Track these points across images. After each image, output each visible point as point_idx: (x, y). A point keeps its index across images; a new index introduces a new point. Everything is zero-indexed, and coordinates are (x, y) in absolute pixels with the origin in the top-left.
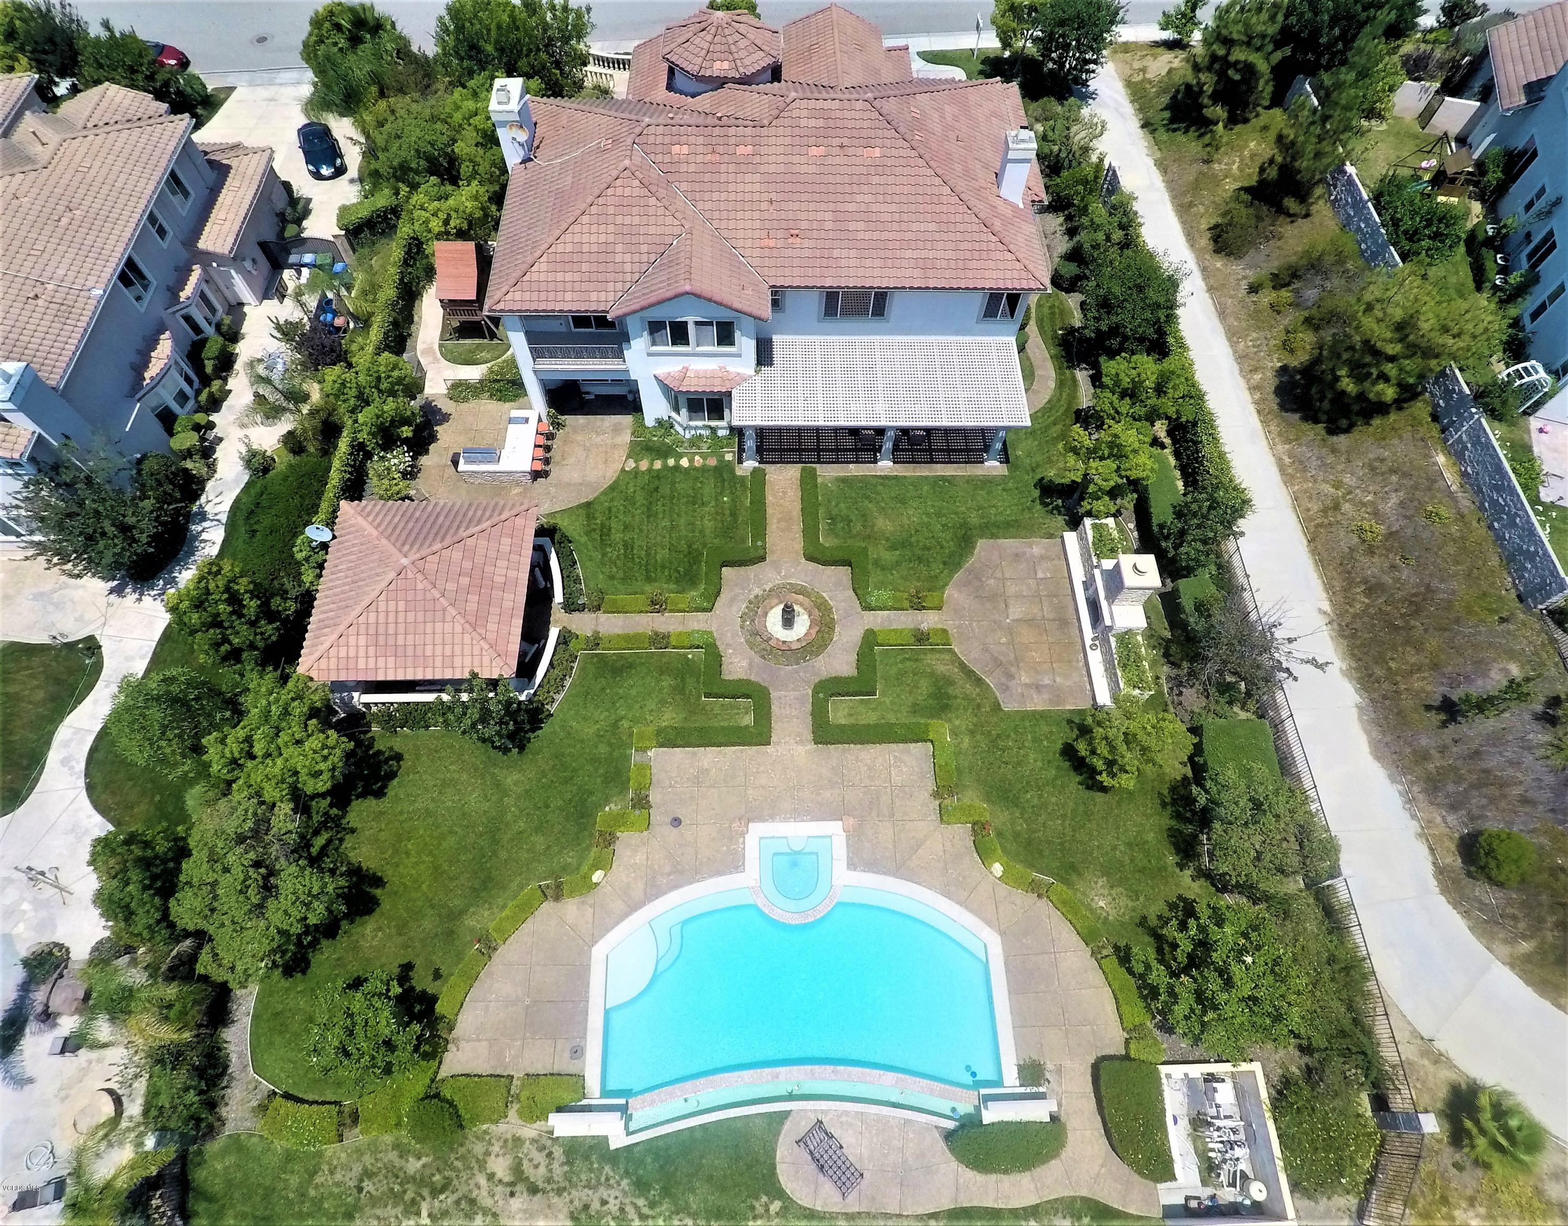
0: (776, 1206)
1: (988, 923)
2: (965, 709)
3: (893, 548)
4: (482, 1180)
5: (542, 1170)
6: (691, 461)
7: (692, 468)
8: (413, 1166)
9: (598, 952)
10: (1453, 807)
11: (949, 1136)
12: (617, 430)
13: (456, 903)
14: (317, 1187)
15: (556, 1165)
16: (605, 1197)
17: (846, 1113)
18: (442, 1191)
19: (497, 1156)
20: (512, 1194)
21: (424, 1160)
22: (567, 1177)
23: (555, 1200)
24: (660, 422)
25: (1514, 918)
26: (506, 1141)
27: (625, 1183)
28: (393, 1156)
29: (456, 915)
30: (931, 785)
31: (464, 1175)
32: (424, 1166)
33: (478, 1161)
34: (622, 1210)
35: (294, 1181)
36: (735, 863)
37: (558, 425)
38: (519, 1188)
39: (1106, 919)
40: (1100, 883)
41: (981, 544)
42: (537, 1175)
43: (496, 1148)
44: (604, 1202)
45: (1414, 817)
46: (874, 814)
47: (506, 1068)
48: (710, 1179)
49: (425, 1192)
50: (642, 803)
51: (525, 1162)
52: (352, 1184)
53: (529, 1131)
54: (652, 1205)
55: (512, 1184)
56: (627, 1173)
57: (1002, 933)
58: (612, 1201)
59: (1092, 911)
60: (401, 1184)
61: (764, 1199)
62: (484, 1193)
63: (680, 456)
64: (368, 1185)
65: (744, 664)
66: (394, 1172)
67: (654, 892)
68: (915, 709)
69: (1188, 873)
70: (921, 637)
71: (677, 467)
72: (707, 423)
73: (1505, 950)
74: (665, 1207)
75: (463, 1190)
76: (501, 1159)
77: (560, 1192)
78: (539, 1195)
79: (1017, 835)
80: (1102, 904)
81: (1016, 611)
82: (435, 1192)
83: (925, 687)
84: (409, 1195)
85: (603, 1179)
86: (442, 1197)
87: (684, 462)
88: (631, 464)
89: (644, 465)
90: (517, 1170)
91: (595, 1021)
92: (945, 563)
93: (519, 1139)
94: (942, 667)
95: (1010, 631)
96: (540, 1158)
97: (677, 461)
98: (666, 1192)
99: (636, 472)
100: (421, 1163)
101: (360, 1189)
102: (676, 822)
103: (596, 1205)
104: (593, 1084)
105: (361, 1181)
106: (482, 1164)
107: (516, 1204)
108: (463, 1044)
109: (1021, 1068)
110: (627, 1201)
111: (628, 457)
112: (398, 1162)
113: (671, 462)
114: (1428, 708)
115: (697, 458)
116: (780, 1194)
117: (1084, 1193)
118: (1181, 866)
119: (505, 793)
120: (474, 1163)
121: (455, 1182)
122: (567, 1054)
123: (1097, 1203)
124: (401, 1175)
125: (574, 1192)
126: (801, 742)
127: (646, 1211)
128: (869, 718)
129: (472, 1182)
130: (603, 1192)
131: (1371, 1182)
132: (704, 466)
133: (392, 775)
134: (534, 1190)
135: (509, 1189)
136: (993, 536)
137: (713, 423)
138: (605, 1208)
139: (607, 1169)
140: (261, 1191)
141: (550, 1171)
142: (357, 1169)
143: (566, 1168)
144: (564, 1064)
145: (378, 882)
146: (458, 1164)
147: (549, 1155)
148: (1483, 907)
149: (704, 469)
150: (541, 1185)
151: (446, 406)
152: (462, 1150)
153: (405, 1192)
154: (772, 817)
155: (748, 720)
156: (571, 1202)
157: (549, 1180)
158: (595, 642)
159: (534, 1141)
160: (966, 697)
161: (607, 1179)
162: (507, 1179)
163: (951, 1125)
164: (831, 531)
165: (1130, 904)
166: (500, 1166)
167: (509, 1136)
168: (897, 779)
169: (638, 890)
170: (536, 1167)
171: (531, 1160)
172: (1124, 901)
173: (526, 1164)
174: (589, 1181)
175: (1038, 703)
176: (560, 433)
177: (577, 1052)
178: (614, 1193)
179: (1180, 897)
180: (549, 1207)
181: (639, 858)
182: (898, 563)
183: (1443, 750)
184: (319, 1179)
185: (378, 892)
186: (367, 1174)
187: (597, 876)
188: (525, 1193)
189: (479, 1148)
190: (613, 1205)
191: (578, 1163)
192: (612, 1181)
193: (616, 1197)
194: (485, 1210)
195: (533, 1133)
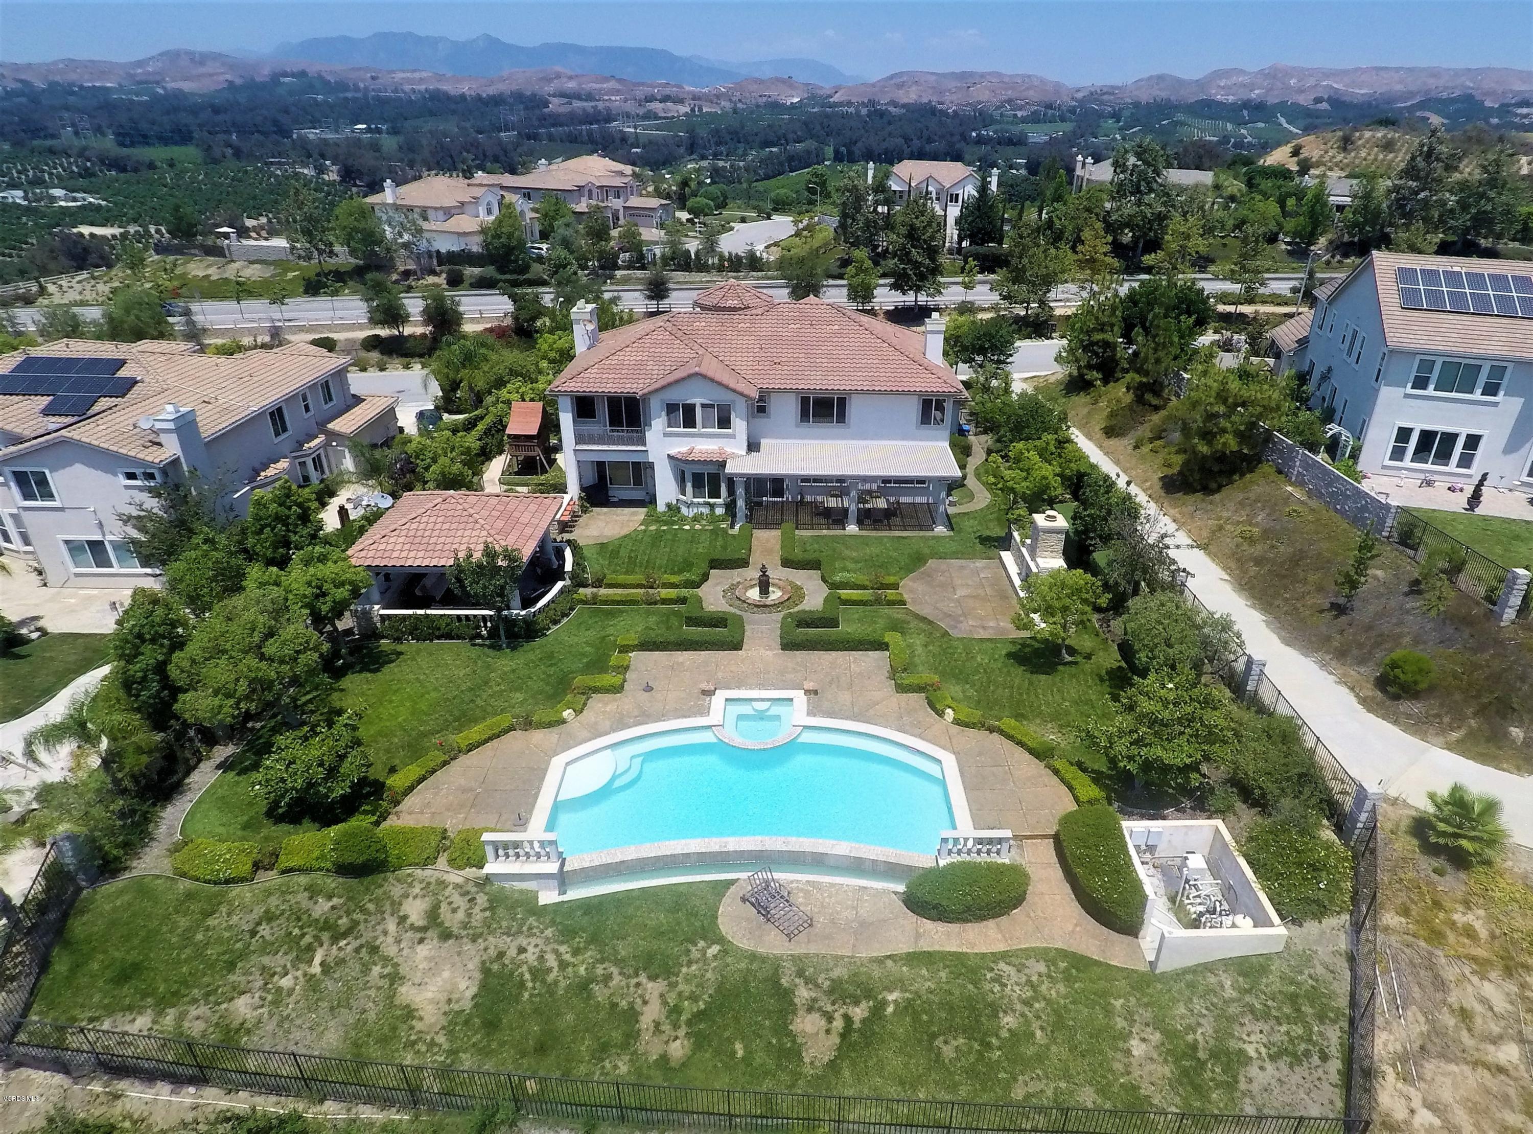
0: (714, 949)
1: (942, 747)
2: (919, 634)
3: (857, 562)
4: (391, 926)
5: (461, 915)
6: (692, 527)
7: (692, 530)
8: (322, 907)
9: (558, 760)
10: (1362, 661)
12: (633, 514)
14: (208, 929)
15: (476, 910)
16: (524, 944)
18: (344, 935)
19: (415, 897)
20: (421, 941)
21: (335, 901)
22: (487, 923)
23: (468, 946)
24: (669, 506)
25: (1438, 716)
26: (429, 884)
27: (549, 932)
30: (887, 673)
31: (373, 920)
32: (333, 908)
33: (393, 903)
34: (541, 958)
35: (183, 922)
36: (700, 711)
37: (585, 511)
38: (429, 934)
39: (1057, 746)
40: (1050, 726)
42: (452, 920)
43: (417, 890)
44: (522, 950)
45: (1331, 673)
46: (834, 686)
49: (325, 936)
51: (444, 905)
52: (246, 927)
53: (455, 877)
54: (575, 952)
55: (424, 929)
56: (553, 923)
57: (956, 754)
58: (531, 949)
60: (301, 928)
61: (702, 944)
62: (390, 940)
63: (683, 525)
64: (265, 930)
66: (297, 916)
71: (680, 529)
72: (707, 500)
73: (1441, 740)
74: (589, 953)
75: (367, 936)
76: (418, 902)
77: (473, 940)
78: (451, 942)
80: (1052, 737)
83: (882, 623)
84: (308, 939)
85: (525, 928)
86: (342, 943)
87: (687, 527)
88: (642, 528)
89: (653, 528)
90: (433, 915)
91: (544, 802)
92: (901, 568)
93: (443, 882)
94: (898, 615)
95: (958, 601)
96: (460, 902)
97: (680, 527)
98: (593, 938)
99: (645, 531)
100: (331, 904)
101: (253, 933)
102: (648, 689)
103: (511, 953)
105: (259, 924)
106: (396, 905)
107: (423, 951)
108: (405, 815)
110: (548, 949)
111: (640, 525)
112: (305, 904)
113: (676, 527)
114: (1322, 611)
115: (697, 526)
116: (721, 940)
120: (388, 907)
121: (362, 927)
124: (305, 917)
125: (491, 939)
126: (769, 650)
127: (567, 957)
129: (379, 928)
130: (523, 941)
132: (702, 529)
134: (445, 936)
135: (419, 935)
136: (942, 558)
137: (712, 501)
138: (523, 956)
139: (532, 920)
140: (143, 933)
141: (469, 915)
142: (259, 911)
143: (488, 914)
146: (371, 907)
147: (472, 900)
148: (1409, 716)
150: (455, 931)
152: (379, 892)
153: (303, 935)
154: (738, 687)
156: (486, 949)
157: (465, 926)
159: (457, 886)
160: (920, 629)
161: (530, 928)
162: (421, 923)
164: (805, 554)
166: (415, 910)
167: (433, 880)
168: (856, 669)
169: (605, 726)
170: (454, 911)
171: (450, 903)
172: (1073, 735)
173: (444, 907)
174: (509, 928)
175: (984, 635)
177: (522, 820)
178: (534, 941)
180: (459, 953)
182: (861, 569)
183: (1342, 632)
184: (211, 922)
186: (269, 917)
187: (568, 714)
188: (435, 941)
189: (396, 891)
190: (531, 956)
191: (501, 912)
192: (535, 931)
193: (536, 946)
194: (386, 960)
195: (460, 880)
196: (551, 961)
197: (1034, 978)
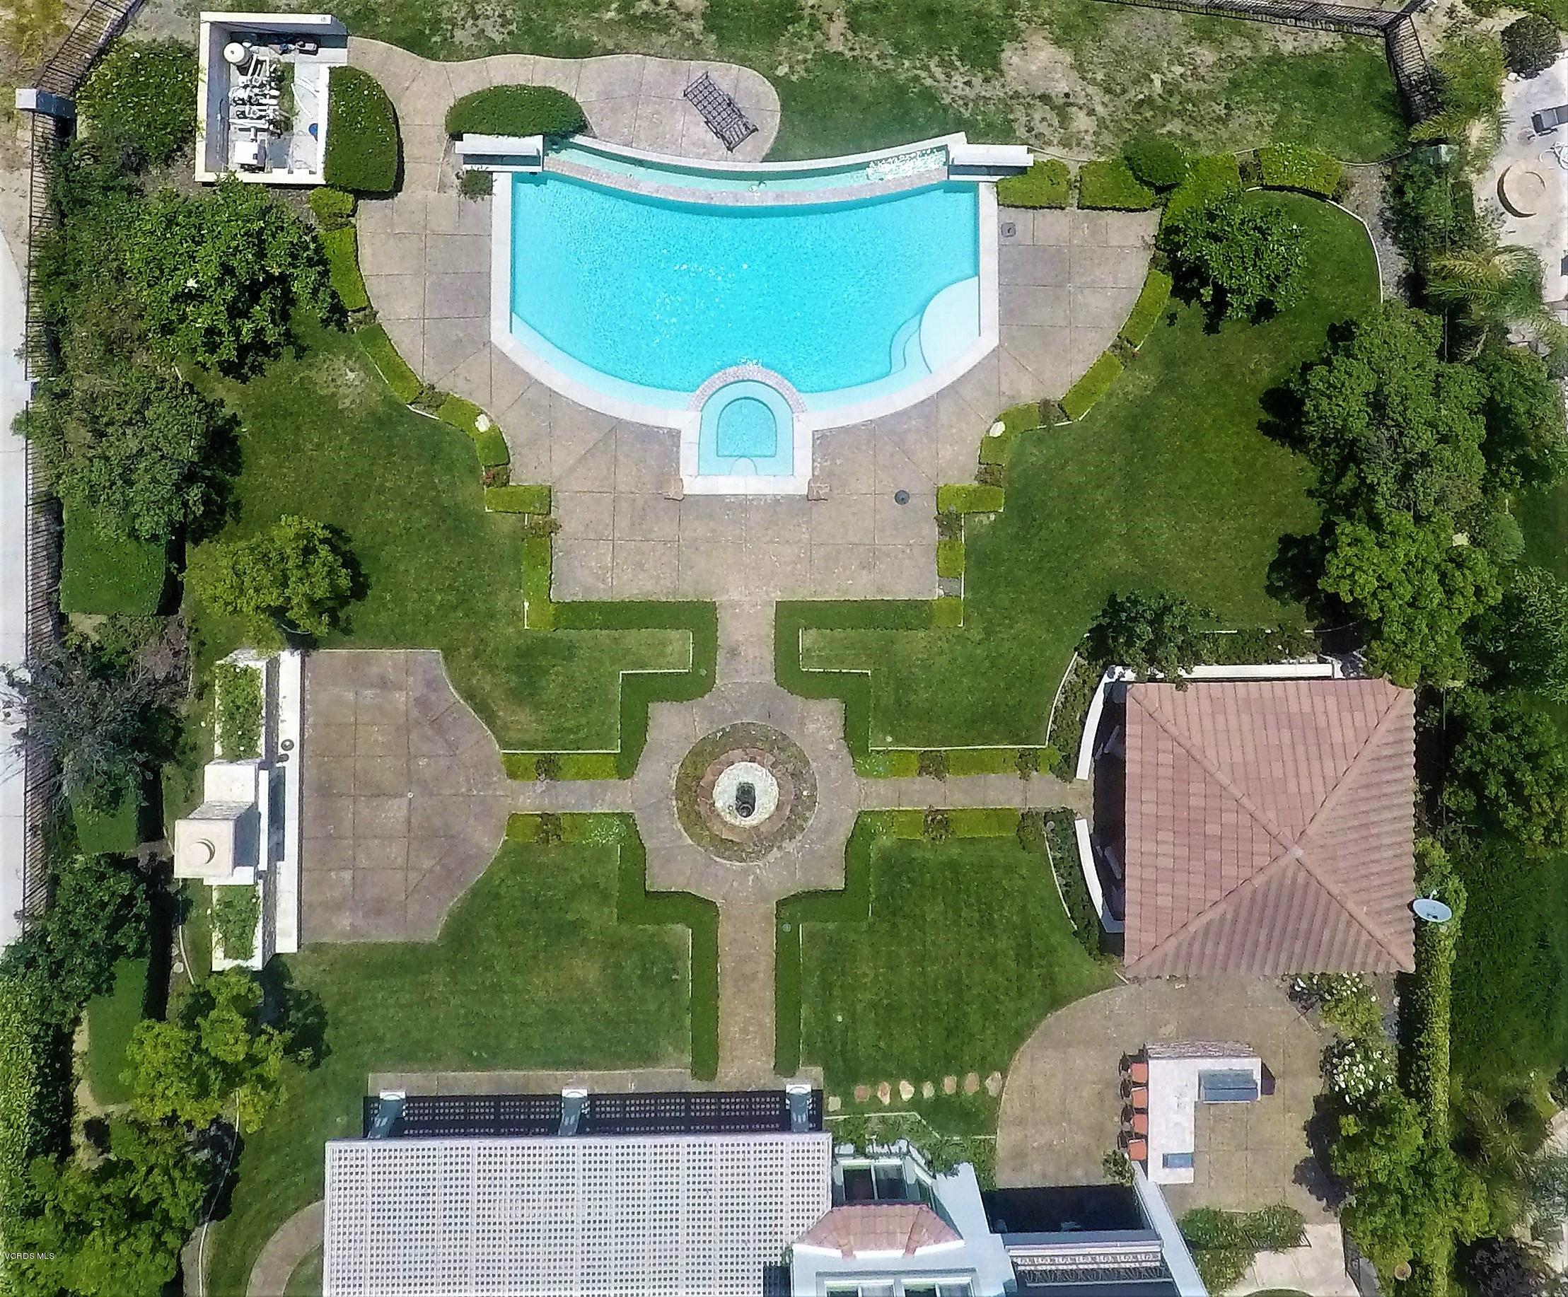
0: (782, 71)
1: (504, 357)
2: (497, 650)
3: (577, 925)
4: (1100, 109)
5: (1037, 116)
6: (896, 1093)
7: (894, 1078)
8: (1175, 126)
9: (990, 340)
11: (582, 128)
13: (1168, 401)
14: (1273, 110)
15: (1024, 119)
16: (967, 88)
17: (699, 157)
18: (1142, 101)
19: (1086, 131)
20: (1067, 95)
21: (1164, 131)
22: (1010, 108)
23: (1021, 88)
26: (1078, 145)
27: (947, 100)
28: (1198, 136)
29: (1165, 386)
30: (558, 540)
31: (1120, 114)
32: (1164, 125)
33: (1107, 128)
34: (949, 76)
36: (824, 441)
38: (1062, 101)
39: (349, 357)
40: (347, 402)
41: (432, 934)
42: (1042, 111)
43: (1088, 138)
44: (968, 83)
46: (640, 503)
47: (1087, 216)
48: (854, 99)
49: (1159, 102)
50: (947, 523)
51: (1056, 124)
52: (1238, 112)
53: (1054, 152)
54: (916, 79)
55: (1068, 104)
56: (945, 109)
57: (487, 343)
58: (960, 84)
59: (366, 368)
60: (1186, 109)
61: (794, 78)
62: (1097, 98)
63: (916, 1103)
64: (1220, 110)
65: (811, 727)
66: (1195, 120)
67: (928, 408)
68: (568, 653)
69: (227, 412)
70: (549, 768)
71: (917, 1081)
74: (903, 76)
75: (1120, 102)
76: (1083, 128)
77: (1017, 95)
78: (1038, 93)
79: (449, 469)
80: (351, 375)
81: (395, 811)
82: (1149, 101)
83: (551, 688)
84: (1175, 100)
85: (971, 105)
86: (1141, 96)
87: (907, 1091)
88: (992, 1084)
90: (1064, 119)
91: (989, 263)
92: (498, 897)
93: (1064, 146)
94: (523, 720)
95: (410, 778)
96: (1041, 128)
97: (918, 1092)
98: (901, 90)
99: (985, 1067)
100: (1167, 128)
101: (1228, 106)
102: (901, 498)
103: (977, 81)
104: (988, 197)
105: (1227, 114)
106: (1102, 123)
107: (1062, 87)
108: (1139, 243)
109: (489, 191)
110: (943, 84)
111: (997, 1100)
112: (1191, 129)
113: (928, 1091)
115: (886, 1100)
116: (776, 82)
117: (433, 64)
118: (234, 421)
119: (1127, 539)
120: (1111, 125)
121: (1129, 110)
122: (1019, 228)
123: (421, 54)
124: (1187, 119)
125: (1001, 94)
126: (734, 605)
127: (923, 74)
128: (634, 638)
129: (1111, 108)
130: (970, 92)
131: (103, 51)
132: (875, 1084)
133: (1274, 567)
134: (1045, 98)
135: (1071, 100)
136: (412, 948)
138: (966, 79)
139: (967, 115)
141: (1028, 114)
142: (1233, 125)
143: (1011, 117)
144: (1024, 219)
145: (1266, 428)
146: (1127, 125)
147: (1030, 130)
149: (875, 1077)
150: (1037, 102)
151: (1303, 1200)
152: (1125, 138)
153: (1181, 102)
154: (776, 501)
155: (806, 639)
156: (1003, 86)
157: (1029, 105)
158: (1026, 763)
159: (1050, 143)
160: (491, 668)
161: (966, 104)
162: (1074, 109)
163: (579, 139)
164: (673, 957)
165: (313, 373)
166: (1082, 122)
167: (1076, 149)
168: (605, 549)
169: (946, 410)
170: (1043, 119)
171: (1050, 125)
172: (321, 377)
173: (1055, 122)
174: (985, 104)
175: (388, 659)
176: (1112, 1147)
177: (1007, 230)
178: (958, 91)
179: (245, 379)
180: (1027, 82)
181: (947, 452)
182: (571, 896)
184: (1272, 117)
185: (1265, 417)
186: (1222, 120)
187: (999, 429)
188: (1053, 95)
189: (1107, 139)
190: (958, 80)
191: (998, 120)
192: (961, 102)
193: (955, 87)
194: (1093, 82)
195: (1049, 150)
196: (938, 72)
197: (470, 22)
